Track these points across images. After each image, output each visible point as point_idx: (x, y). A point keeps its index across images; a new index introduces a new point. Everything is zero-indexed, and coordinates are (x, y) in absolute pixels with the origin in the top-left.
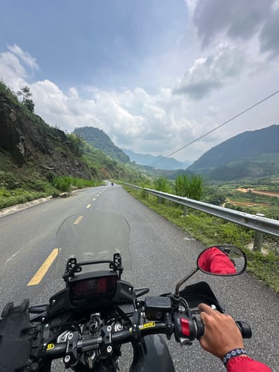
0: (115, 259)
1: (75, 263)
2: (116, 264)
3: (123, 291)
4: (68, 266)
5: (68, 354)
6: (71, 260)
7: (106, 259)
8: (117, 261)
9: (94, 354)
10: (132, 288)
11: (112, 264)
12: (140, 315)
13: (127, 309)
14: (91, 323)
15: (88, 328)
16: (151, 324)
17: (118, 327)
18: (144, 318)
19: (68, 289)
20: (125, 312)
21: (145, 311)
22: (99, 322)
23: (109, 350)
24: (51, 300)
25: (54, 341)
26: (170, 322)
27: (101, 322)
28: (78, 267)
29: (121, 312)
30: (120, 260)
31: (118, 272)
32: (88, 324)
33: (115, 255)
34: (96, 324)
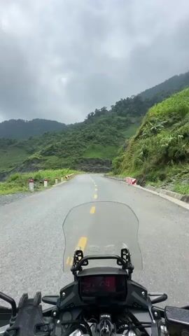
0: (122, 255)
1: (82, 256)
2: (124, 259)
3: (134, 294)
4: (75, 259)
6: (78, 252)
7: (113, 254)
8: (125, 257)
10: (146, 292)
11: (120, 260)
12: (159, 329)
14: (102, 326)
15: (98, 332)
19: (76, 283)
20: (140, 320)
21: (167, 325)
22: (109, 326)
24: (61, 293)
27: (112, 326)
28: (85, 261)
29: (135, 320)
30: (128, 257)
31: (127, 270)
32: (99, 326)
33: (122, 250)
34: (107, 328)
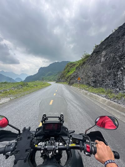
0: (61, 116)
1: (46, 116)
2: (61, 118)
3: (63, 130)
4: (43, 117)
5: (42, 150)
6: (44, 115)
7: (58, 116)
8: (62, 117)
9: (52, 153)
10: (67, 130)
11: (60, 118)
12: (69, 140)
13: (65, 138)
14: (51, 141)
15: (49, 143)
16: (74, 145)
17: (61, 144)
18: (71, 142)
19: (43, 126)
20: (64, 139)
21: (72, 139)
22: (53, 141)
23: (57, 151)
24: (36, 130)
25: (37, 144)
26: (81, 145)
27: (54, 141)
28: (46, 119)
29: (62, 139)
30: (63, 117)
31: (62, 122)
32: (50, 141)
33: (61, 115)
34: (53, 142)
